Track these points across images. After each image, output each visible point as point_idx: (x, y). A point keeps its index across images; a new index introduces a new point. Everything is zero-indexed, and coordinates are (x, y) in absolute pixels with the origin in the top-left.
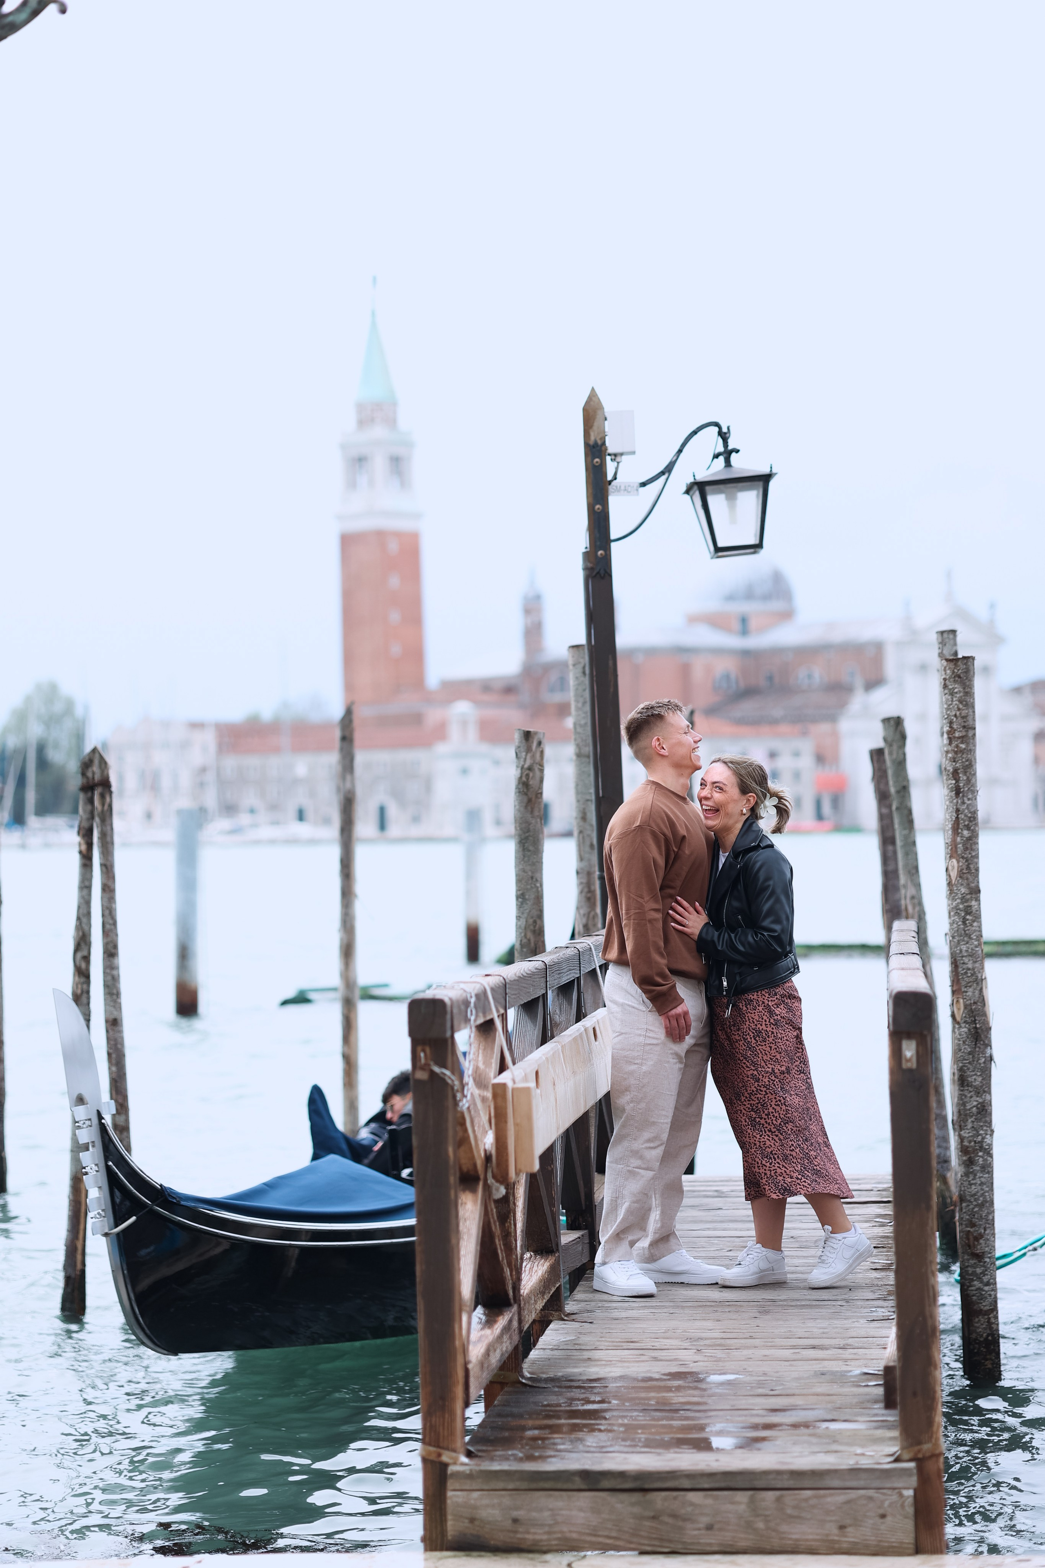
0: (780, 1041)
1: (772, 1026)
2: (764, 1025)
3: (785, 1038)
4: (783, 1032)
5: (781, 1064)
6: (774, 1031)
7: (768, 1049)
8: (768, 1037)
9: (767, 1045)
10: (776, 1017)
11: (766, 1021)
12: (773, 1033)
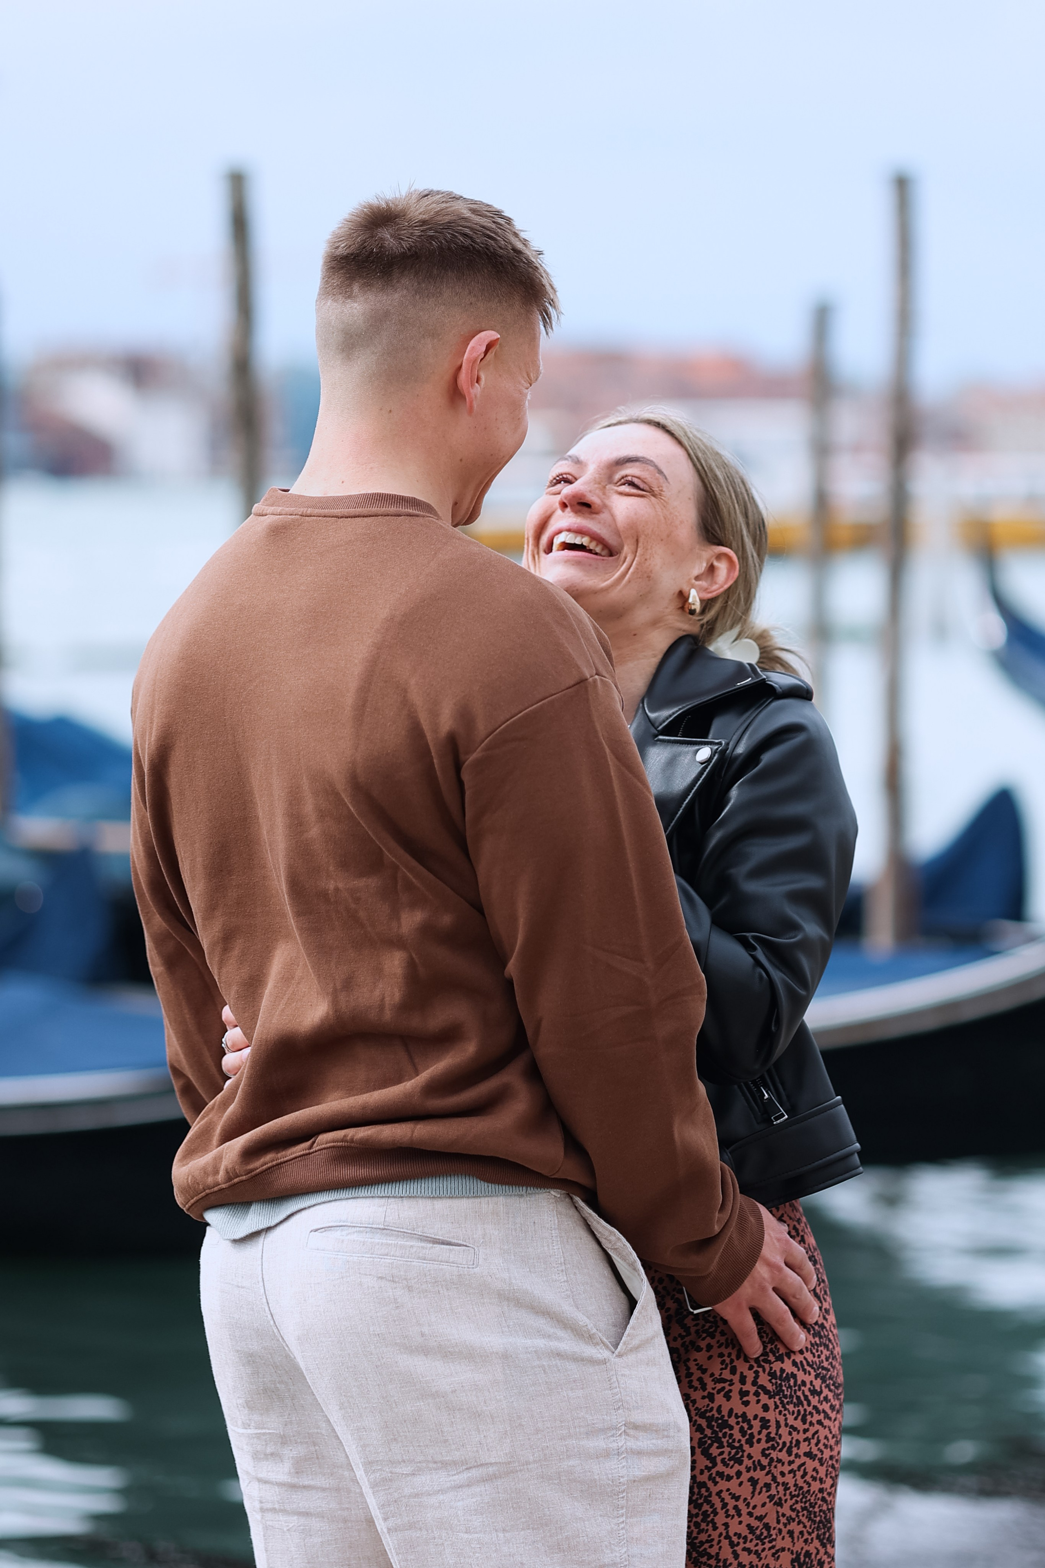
0: (783, 1455)
1: (764, 1398)
2: (735, 1395)
3: (804, 1447)
4: (798, 1424)
5: (779, 1544)
6: (771, 1416)
7: (747, 1489)
8: (750, 1442)
9: (745, 1476)
10: (777, 1366)
11: (743, 1380)
12: (765, 1424)
